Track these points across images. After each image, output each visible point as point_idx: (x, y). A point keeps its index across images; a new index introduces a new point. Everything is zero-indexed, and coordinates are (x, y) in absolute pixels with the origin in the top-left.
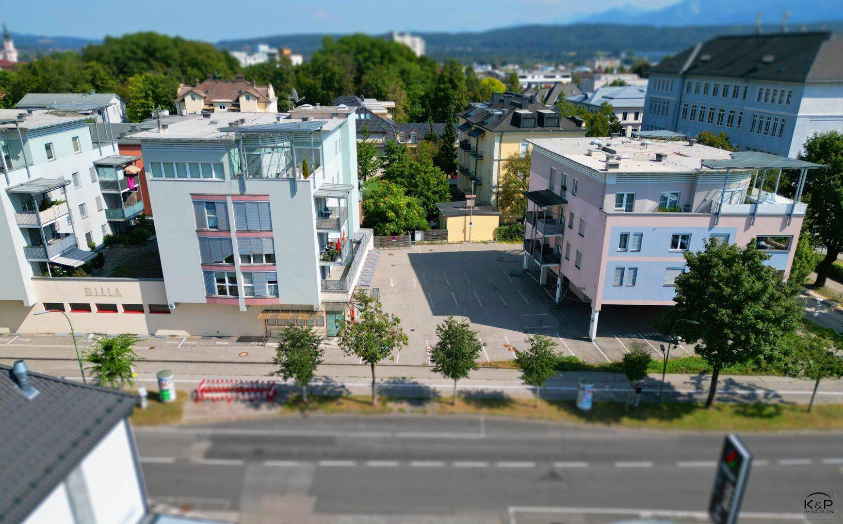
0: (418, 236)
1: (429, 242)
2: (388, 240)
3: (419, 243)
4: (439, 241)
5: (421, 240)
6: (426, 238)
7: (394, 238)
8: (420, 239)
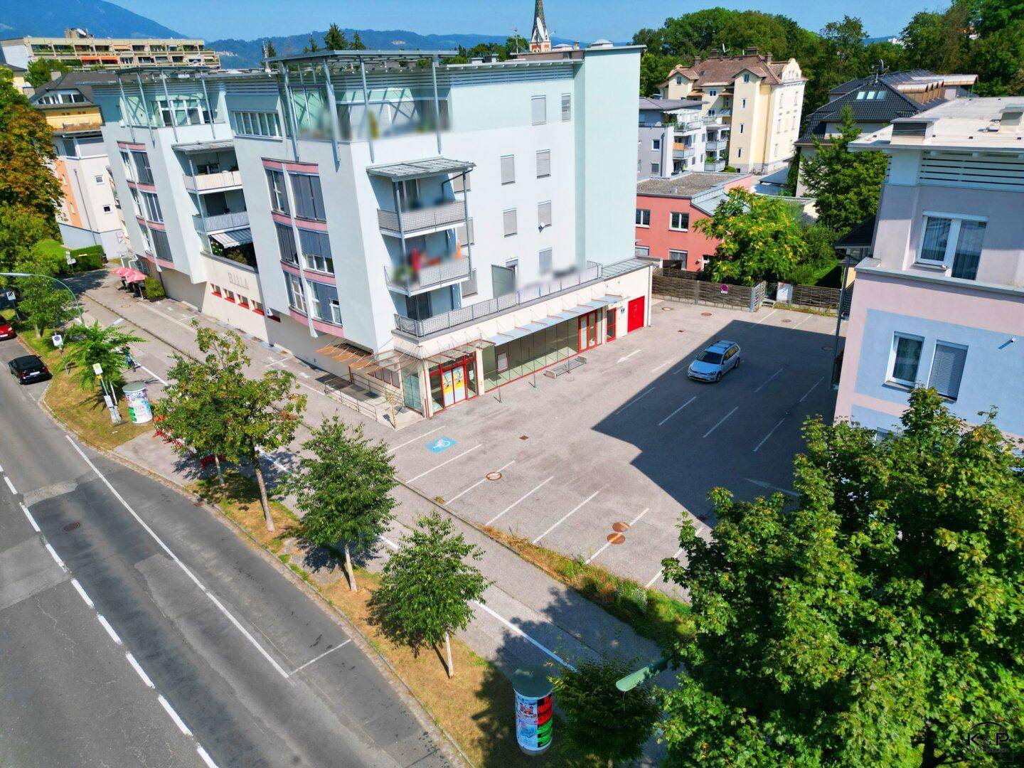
0: (783, 293)
1: (802, 307)
2: (714, 289)
3: (782, 306)
4: (822, 310)
5: (788, 302)
6: (796, 298)
7: (725, 289)
8: (785, 298)
